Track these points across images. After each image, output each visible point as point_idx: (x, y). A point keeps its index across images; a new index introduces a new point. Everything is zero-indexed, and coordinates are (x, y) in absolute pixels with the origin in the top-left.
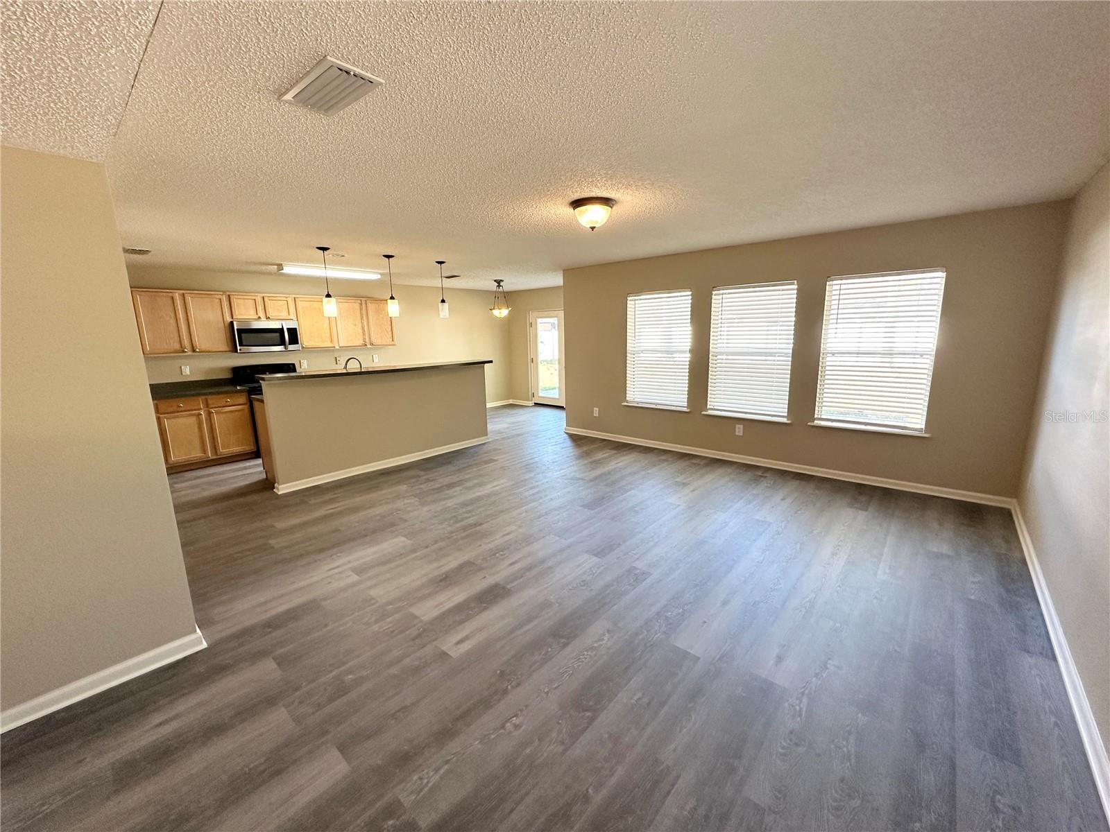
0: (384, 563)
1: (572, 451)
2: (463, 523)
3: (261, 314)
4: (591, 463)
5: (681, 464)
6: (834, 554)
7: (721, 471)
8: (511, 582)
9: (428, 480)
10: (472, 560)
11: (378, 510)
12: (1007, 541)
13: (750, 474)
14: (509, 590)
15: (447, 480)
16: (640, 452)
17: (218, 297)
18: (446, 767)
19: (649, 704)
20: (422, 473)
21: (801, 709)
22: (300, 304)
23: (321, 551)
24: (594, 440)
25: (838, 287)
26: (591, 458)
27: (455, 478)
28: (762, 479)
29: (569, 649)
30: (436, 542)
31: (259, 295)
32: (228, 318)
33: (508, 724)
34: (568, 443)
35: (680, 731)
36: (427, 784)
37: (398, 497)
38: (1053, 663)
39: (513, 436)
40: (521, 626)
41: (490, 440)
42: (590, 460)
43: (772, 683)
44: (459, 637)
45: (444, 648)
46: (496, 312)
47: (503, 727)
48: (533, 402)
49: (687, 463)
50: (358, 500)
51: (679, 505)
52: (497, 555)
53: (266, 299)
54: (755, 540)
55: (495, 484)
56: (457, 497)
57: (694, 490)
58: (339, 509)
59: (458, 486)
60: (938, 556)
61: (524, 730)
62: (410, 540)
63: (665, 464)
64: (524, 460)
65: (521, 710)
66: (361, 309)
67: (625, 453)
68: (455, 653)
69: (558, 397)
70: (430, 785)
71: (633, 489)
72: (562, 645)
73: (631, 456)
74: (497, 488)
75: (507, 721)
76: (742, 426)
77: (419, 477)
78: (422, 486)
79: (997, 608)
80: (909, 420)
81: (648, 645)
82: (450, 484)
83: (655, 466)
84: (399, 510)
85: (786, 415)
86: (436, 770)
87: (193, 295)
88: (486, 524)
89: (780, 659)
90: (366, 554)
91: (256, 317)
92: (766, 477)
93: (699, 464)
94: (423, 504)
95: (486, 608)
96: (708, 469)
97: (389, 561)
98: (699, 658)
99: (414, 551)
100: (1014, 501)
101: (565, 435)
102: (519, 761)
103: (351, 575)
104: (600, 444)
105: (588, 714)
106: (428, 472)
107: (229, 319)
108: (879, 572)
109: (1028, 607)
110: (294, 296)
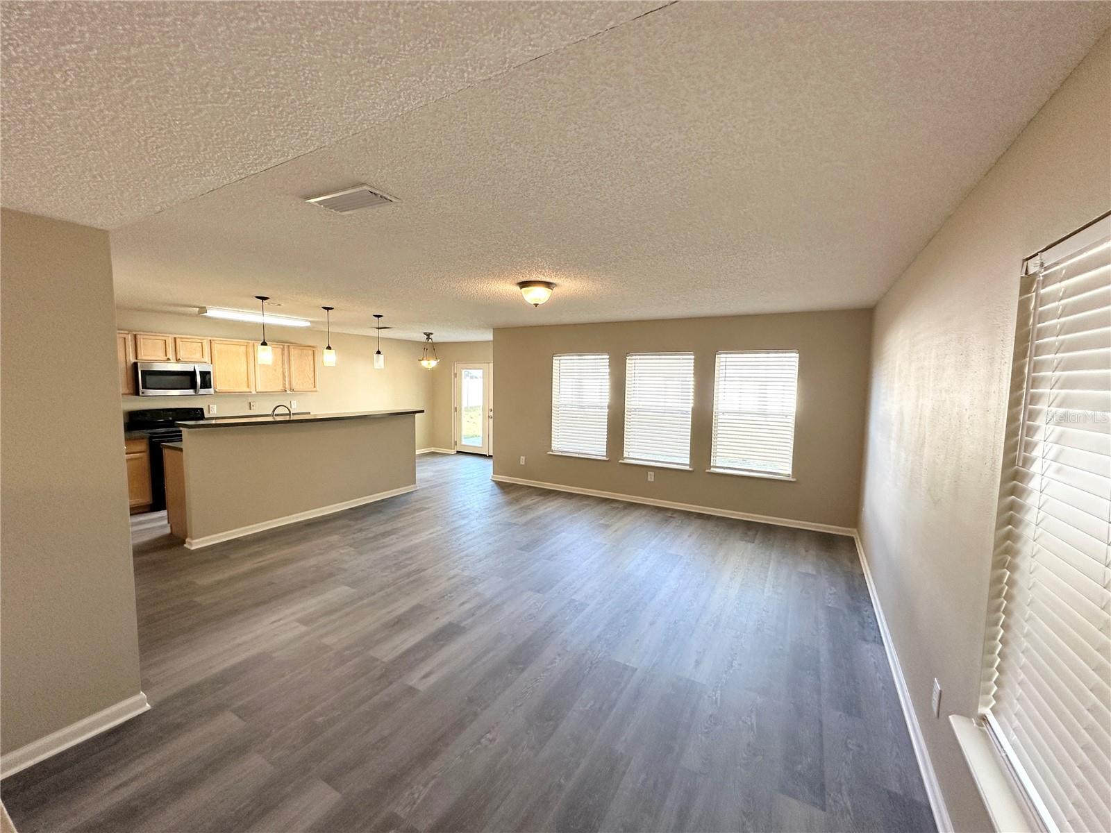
0: (331, 612)
1: (501, 498)
2: (406, 570)
3: (171, 355)
4: (521, 508)
5: (603, 508)
6: (732, 579)
7: (637, 513)
8: (465, 620)
9: (361, 530)
10: (421, 603)
11: (312, 562)
12: (852, 562)
13: (660, 515)
14: (464, 627)
15: (381, 529)
16: (565, 498)
17: (122, 335)
18: (433, 782)
19: (600, 708)
20: (352, 523)
21: (716, 699)
22: (215, 346)
23: (257, 605)
24: (522, 487)
25: (724, 360)
26: (520, 504)
27: (388, 527)
28: (672, 519)
29: (526, 674)
30: (381, 589)
31: (170, 335)
32: (131, 359)
33: (483, 740)
34: (497, 490)
35: (628, 726)
36: (418, 798)
37: (332, 547)
38: (882, 648)
39: (441, 485)
40: (478, 658)
41: (418, 488)
42: (520, 506)
43: (693, 682)
44: (423, 673)
45: (411, 683)
46: (425, 364)
47: (479, 742)
48: (456, 450)
49: (608, 507)
50: (286, 552)
51: (605, 544)
52: (446, 597)
53: (178, 340)
54: (670, 571)
55: (431, 531)
56: (395, 545)
57: (616, 531)
58: (267, 562)
59: (393, 534)
60: (807, 575)
61: (498, 743)
62: (353, 588)
63: (589, 508)
64: (455, 507)
65: (493, 727)
66: (283, 354)
67: (551, 499)
68: (423, 687)
69: (481, 446)
70: (422, 797)
71: (563, 531)
72: (520, 670)
73: (556, 502)
74: (434, 535)
75: (482, 737)
76: (653, 473)
77: (350, 526)
78: (355, 536)
79: (846, 611)
80: (782, 468)
81: (594, 662)
82: (384, 533)
83: (580, 510)
84: (336, 561)
85: (688, 463)
86: (425, 785)
88: (430, 569)
89: (698, 663)
90: (311, 604)
91: (165, 358)
92: (674, 518)
93: (618, 508)
94: (361, 553)
95: (443, 646)
96: (626, 511)
97: (336, 610)
98: (636, 669)
99: (361, 598)
100: (855, 530)
101: (493, 483)
102: (499, 766)
103: (298, 627)
104: (527, 491)
105: (551, 723)
106: (359, 522)
108: (766, 590)
109: (866, 609)
110: (209, 338)
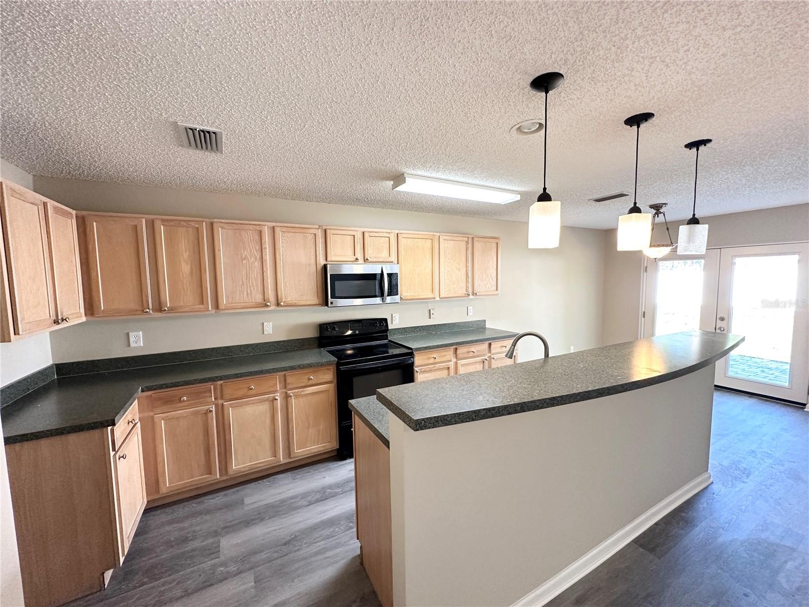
3: (359, 255)
17: (312, 231)
22: (402, 241)
31: (359, 229)
32: (321, 259)
53: (366, 235)
66: (467, 250)
87: (284, 229)
91: (353, 259)
107: (323, 262)
110: (397, 231)
